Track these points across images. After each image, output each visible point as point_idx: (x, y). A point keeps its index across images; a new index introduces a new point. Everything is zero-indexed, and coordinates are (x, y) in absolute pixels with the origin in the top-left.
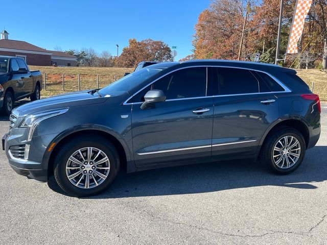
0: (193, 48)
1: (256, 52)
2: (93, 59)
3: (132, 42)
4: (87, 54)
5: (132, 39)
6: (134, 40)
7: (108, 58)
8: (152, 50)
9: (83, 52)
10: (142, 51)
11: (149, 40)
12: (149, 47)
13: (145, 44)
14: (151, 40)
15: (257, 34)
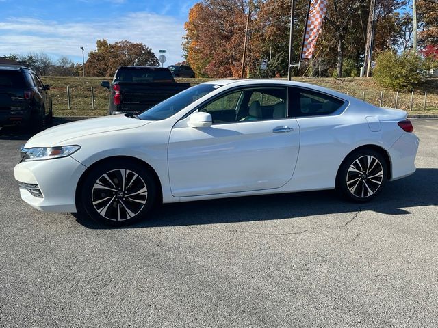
0: (184, 53)
1: (263, 58)
2: (47, 66)
3: (102, 44)
4: (38, 61)
5: (102, 40)
6: (104, 41)
7: (68, 66)
8: (130, 55)
9: (31, 57)
10: (115, 56)
11: (126, 41)
12: (126, 52)
13: (120, 47)
14: (128, 42)
15: (263, 35)
